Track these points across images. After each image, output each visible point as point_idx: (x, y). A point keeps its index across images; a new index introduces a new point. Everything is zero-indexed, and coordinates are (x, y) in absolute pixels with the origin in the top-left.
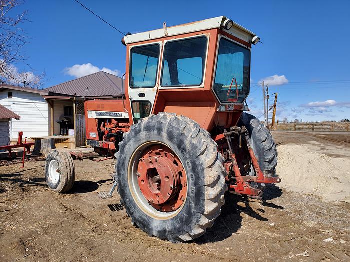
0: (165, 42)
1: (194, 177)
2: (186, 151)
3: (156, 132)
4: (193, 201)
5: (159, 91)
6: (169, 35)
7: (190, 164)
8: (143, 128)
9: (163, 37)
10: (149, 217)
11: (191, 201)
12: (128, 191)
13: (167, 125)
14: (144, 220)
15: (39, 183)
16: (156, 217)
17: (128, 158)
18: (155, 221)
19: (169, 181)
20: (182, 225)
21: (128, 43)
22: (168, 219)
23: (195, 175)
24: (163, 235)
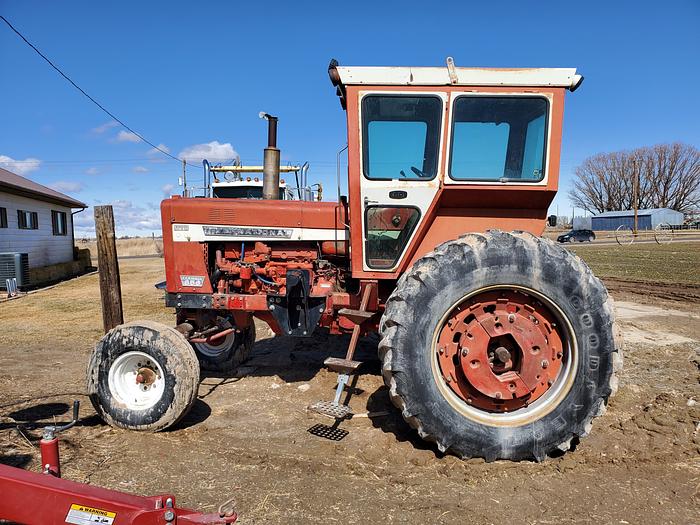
0: (455, 94)
1: (598, 341)
2: (582, 297)
3: (514, 267)
4: (594, 380)
5: (443, 187)
6: (460, 82)
7: (591, 319)
8: (479, 260)
9: (448, 85)
10: (487, 427)
11: (589, 380)
12: (433, 388)
13: (536, 254)
14: (478, 434)
15: (44, 421)
16: (502, 423)
17: (434, 321)
18: (502, 432)
19: (540, 354)
20: (570, 424)
21: (349, 82)
22: (531, 421)
23: (600, 336)
24: (525, 452)
